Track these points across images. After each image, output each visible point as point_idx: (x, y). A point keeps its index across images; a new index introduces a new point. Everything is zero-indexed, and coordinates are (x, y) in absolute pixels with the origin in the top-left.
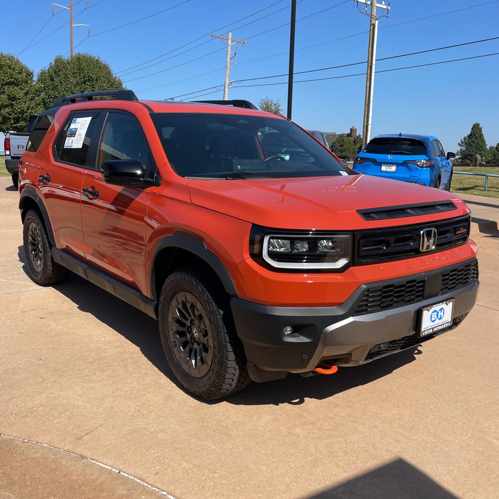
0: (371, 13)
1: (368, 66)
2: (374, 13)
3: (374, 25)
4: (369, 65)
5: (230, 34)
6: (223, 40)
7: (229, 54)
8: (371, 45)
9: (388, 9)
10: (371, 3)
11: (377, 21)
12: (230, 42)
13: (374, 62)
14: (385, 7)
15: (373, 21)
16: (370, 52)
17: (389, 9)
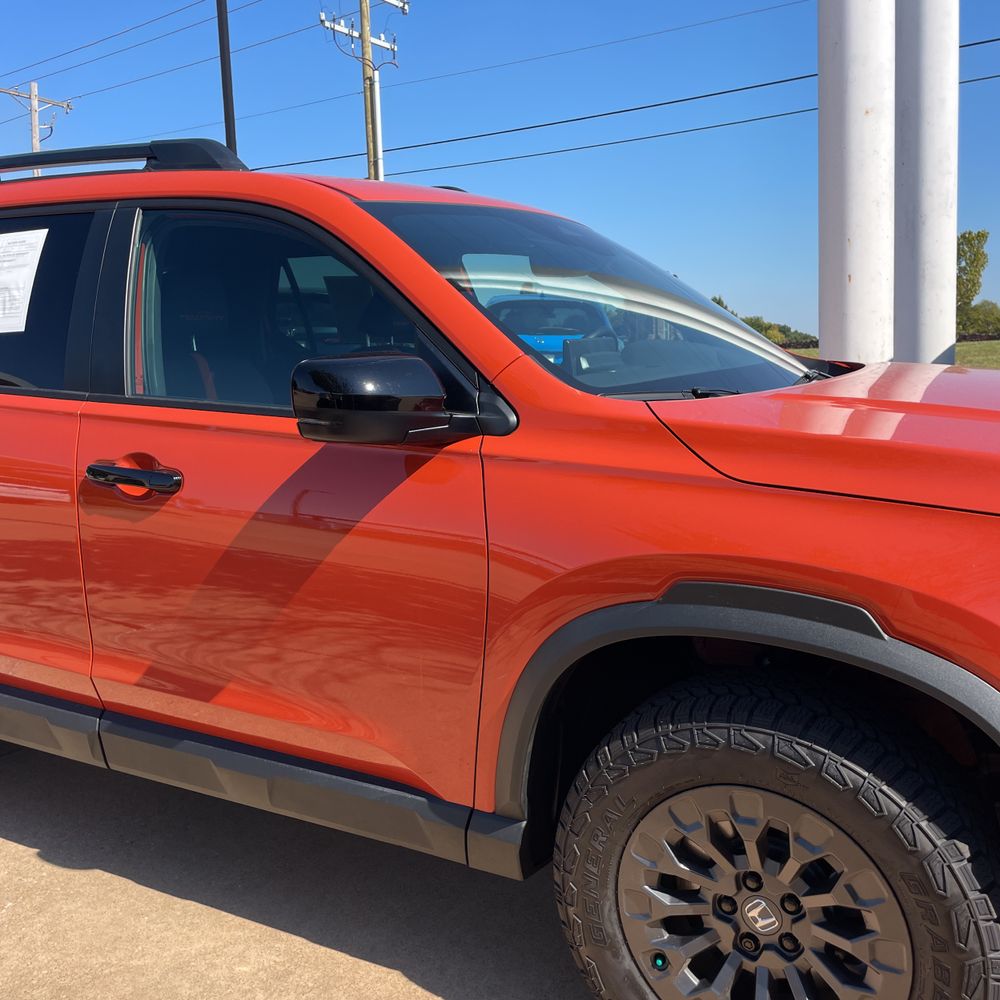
0: (363, 55)
1: (369, 162)
2: (369, 55)
3: (370, 79)
4: (372, 159)
5: (35, 87)
6: (17, 98)
7: (37, 131)
8: (370, 120)
9: (393, 50)
10: (361, 36)
11: (376, 73)
12: (35, 103)
13: (380, 154)
14: (387, 45)
15: (369, 72)
16: (371, 133)
17: (396, 49)
